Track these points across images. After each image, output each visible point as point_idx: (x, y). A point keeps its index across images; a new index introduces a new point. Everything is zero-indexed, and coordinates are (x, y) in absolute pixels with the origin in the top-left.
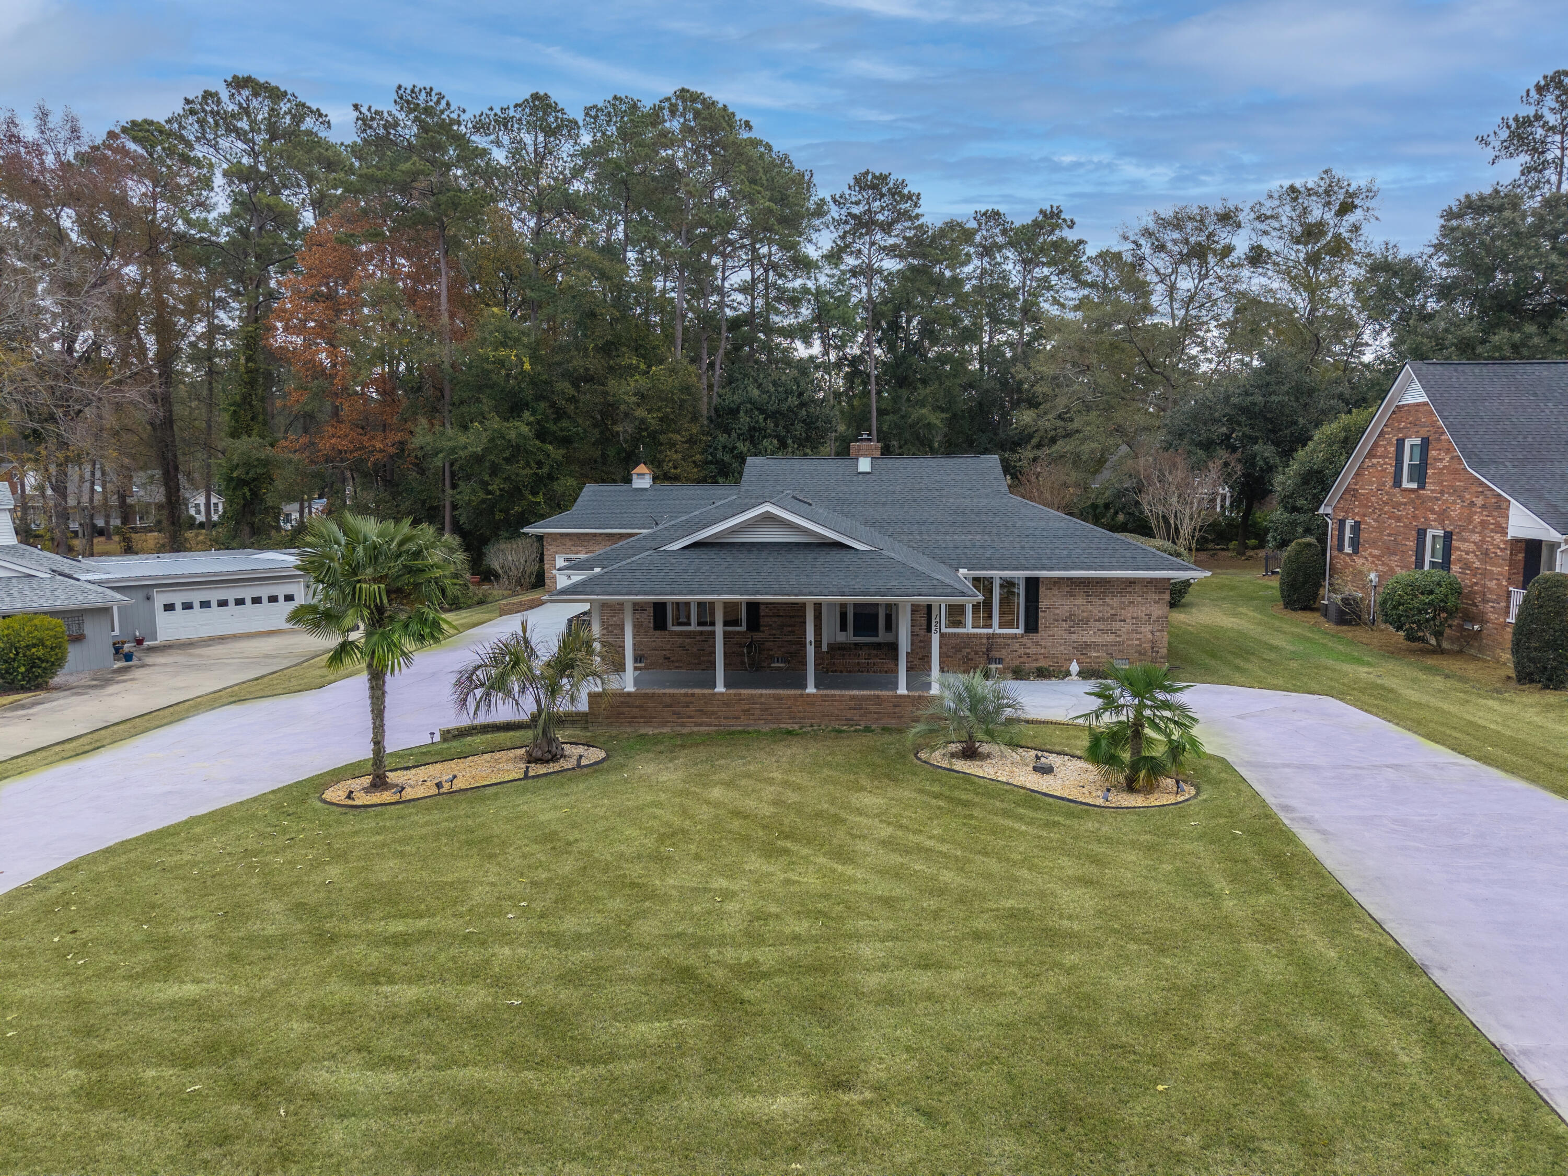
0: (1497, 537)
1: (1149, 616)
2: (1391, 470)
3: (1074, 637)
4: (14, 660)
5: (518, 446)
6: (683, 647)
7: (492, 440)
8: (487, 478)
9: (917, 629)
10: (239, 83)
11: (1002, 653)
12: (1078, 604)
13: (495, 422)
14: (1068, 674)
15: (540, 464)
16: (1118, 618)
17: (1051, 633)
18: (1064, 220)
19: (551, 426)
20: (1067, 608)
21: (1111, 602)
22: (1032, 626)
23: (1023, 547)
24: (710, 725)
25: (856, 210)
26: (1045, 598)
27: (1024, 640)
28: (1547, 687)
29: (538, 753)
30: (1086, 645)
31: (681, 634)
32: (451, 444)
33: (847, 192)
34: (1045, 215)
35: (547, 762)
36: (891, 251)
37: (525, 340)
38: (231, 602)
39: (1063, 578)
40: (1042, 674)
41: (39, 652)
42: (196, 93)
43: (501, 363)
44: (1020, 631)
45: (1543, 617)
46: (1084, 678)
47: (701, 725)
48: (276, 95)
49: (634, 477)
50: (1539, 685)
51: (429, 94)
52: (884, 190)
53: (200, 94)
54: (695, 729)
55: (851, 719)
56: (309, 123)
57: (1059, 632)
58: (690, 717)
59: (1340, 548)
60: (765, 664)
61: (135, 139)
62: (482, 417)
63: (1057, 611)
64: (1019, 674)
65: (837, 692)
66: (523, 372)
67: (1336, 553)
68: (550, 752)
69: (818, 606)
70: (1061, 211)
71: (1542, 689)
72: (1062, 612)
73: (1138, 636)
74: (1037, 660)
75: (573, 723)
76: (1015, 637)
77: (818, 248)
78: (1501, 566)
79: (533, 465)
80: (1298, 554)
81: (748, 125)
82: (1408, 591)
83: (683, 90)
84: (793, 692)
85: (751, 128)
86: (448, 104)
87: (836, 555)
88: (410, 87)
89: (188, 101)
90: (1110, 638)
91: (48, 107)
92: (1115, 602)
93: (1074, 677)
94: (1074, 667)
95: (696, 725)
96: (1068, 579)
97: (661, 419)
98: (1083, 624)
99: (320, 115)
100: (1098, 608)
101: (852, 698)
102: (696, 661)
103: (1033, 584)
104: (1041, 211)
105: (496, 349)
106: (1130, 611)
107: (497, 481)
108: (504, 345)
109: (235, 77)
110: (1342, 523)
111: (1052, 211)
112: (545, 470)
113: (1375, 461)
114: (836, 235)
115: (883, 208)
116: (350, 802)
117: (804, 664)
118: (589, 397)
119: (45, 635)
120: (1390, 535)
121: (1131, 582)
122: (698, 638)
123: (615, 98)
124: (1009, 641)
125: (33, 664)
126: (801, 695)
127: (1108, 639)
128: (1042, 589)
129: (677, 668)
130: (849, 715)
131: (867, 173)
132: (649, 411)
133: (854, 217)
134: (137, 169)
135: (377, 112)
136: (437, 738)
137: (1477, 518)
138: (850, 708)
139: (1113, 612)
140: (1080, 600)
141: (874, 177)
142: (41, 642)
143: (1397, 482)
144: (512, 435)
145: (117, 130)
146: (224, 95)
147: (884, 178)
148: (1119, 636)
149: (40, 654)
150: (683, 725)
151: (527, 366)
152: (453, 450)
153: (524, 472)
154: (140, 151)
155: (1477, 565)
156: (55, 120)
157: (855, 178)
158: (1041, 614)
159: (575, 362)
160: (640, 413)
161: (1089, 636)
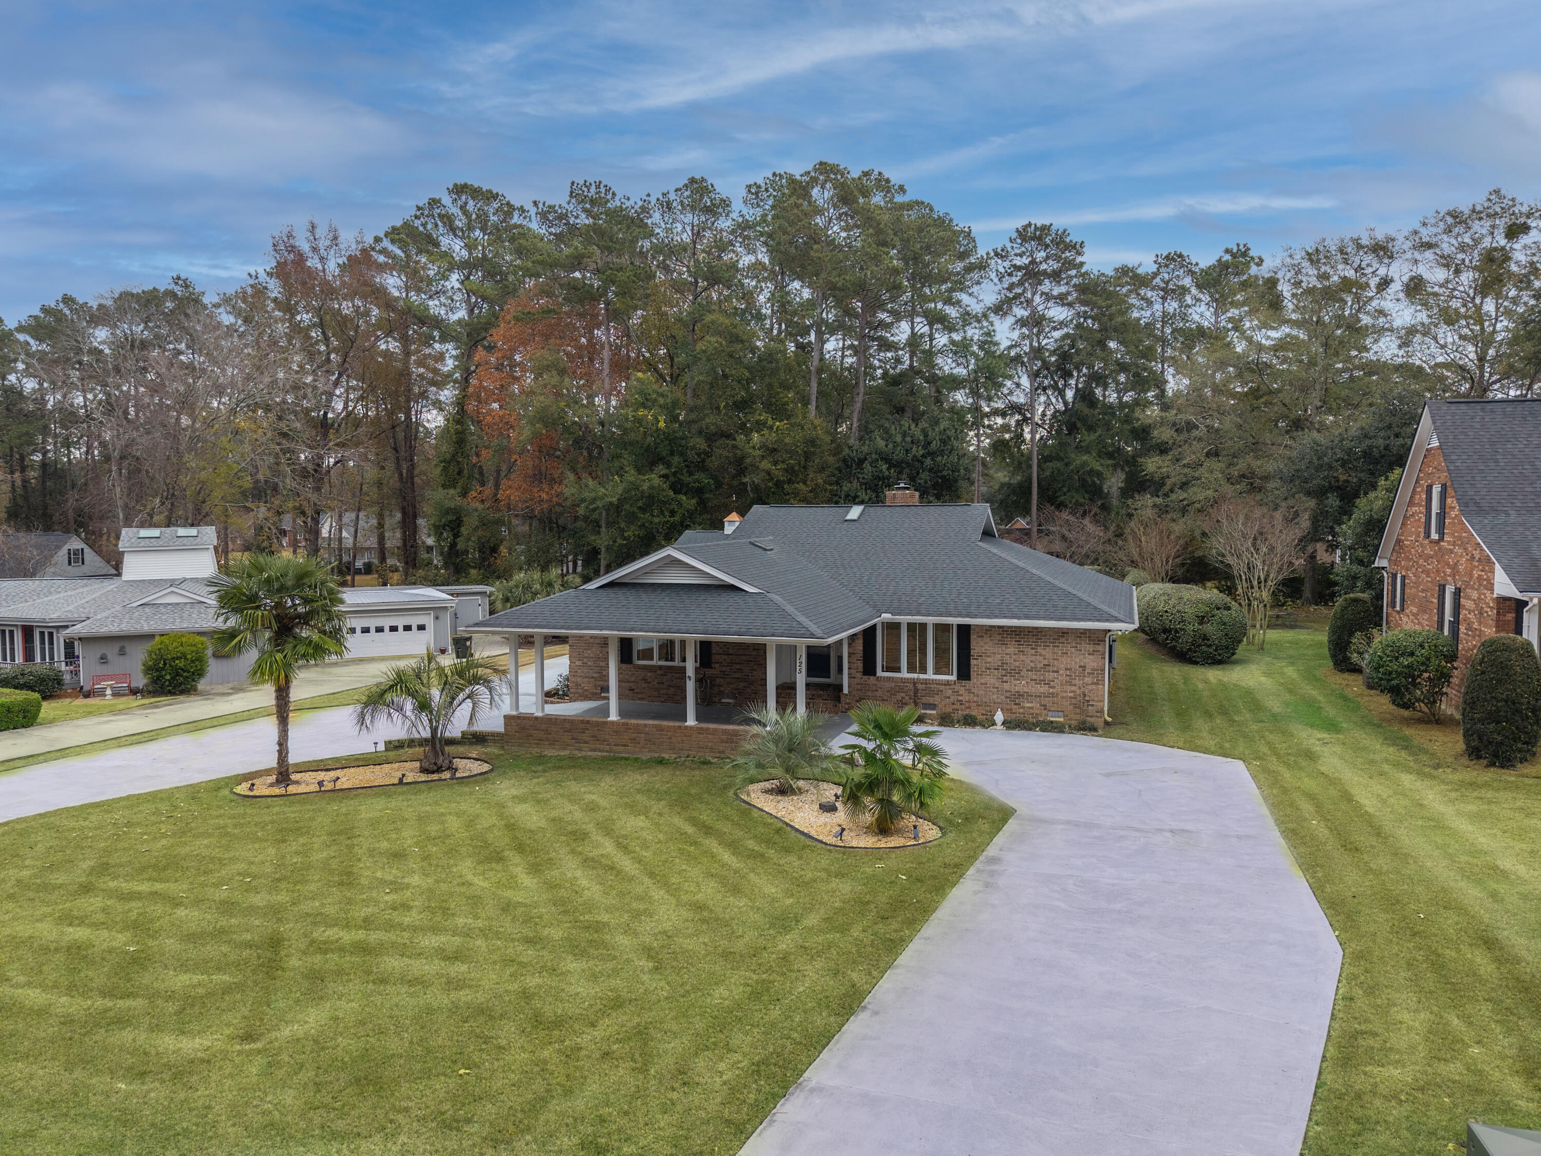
0: (1488, 593)
1: (1083, 667)
2: (1423, 520)
3: (1006, 686)
4: (163, 669)
5: (651, 497)
6: (645, 680)
7: (627, 491)
8: (623, 525)
9: (853, 671)
10: (459, 190)
11: (936, 700)
12: (1009, 652)
13: (631, 475)
14: (994, 724)
15: (673, 513)
16: (1051, 669)
17: (983, 681)
18: (1252, 258)
19: (686, 479)
20: (999, 656)
21: (1043, 652)
22: (964, 673)
23: (959, 594)
24: (600, 751)
25: (1018, 262)
26: (977, 645)
27: (957, 687)
28: (1492, 764)
29: (426, 765)
30: (1020, 695)
31: (644, 667)
32: (593, 495)
33: (1009, 245)
34: (1234, 256)
35: (433, 772)
36: (1061, 300)
37: (661, 401)
38: (373, 630)
39: (994, 627)
40: (970, 721)
41: (180, 663)
42: (423, 201)
43: (639, 421)
44: (953, 678)
45: (1485, 684)
46: (1008, 728)
47: (595, 750)
48: (491, 196)
49: (726, 524)
50: (1485, 762)
51: (598, 187)
52: (1048, 241)
53: (426, 201)
54: (589, 753)
55: (723, 752)
56: (516, 219)
57: (991, 680)
58: (586, 742)
59: (1393, 605)
60: (716, 700)
61: (393, 242)
62: (620, 471)
63: (989, 660)
64: (946, 720)
65: (712, 726)
66: (658, 430)
67: (1390, 610)
68: (435, 764)
69: (683, 643)
70: (1249, 249)
71: (1487, 766)
72: (994, 660)
73: (1073, 688)
74: (969, 707)
75: (495, 741)
76: (948, 683)
77: (979, 301)
78: (1490, 627)
79: (667, 514)
80: (1344, 609)
81: (902, 189)
82: (1388, 652)
83: (821, 164)
84: (671, 724)
85: (904, 192)
86: (614, 194)
87: (725, 597)
88: (582, 182)
89: (419, 208)
90: (1043, 689)
91: (316, 222)
92: (1048, 652)
93: (999, 727)
94: (999, 717)
95: (591, 750)
96: (999, 627)
97: (786, 470)
98: (1016, 673)
99: (524, 211)
100: (1029, 658)
101: (725, 732)
102: (656, 694)
103: (964, 631)
104: (1227, 251)
105: (636, 410)
106: (1063, 663)
107: (632, 527)
108: (644, 406)
109: (455, 185)
110: (1394, 576)
111: (1239, 250)
112: (677, 518)
113: (1414, 509)
114: (999, 287)
115: (1047, 258)
116: (251, 794)
117: (684, 698)
118: (721, 452)
119: (187, 649)
120: (1423, 591)
121: (1064, 633)
122: (659, 672)
123: (774, 174)
124: (942, 688)
125: (177, 672)
126: (680, 727)
127: (1042, 690)
128: (973, 637)
129: (640, 699)
130: (721, 749)
131: (1030, 225)
132: (775, 463)
133: (1018, 268)
134: (395, 266)
135: (550, 207)
136: (381, 747)
137: (1476, 574)
138: (722, 742)
139: (1046, 662)
140: (1011, 650)
141: (1036, 228)
142: (184, 656)
143: (1428, 535)
144: (645, 486)
145: (382, 235)
146: (447, 200)
147: (1045, 229)
148: (1053, 687)
149: (181, 665)
150: (580, 750)
151: (662, 424)
152: (594, 500)
153: (656, 520)
154: (399, 252)
155: (1476, 626)
156: (321, 232)
157: (1017, 231)
158: (973, 662)
159: (707, 420)
160: (766, 465)
161: (1021, 686)
